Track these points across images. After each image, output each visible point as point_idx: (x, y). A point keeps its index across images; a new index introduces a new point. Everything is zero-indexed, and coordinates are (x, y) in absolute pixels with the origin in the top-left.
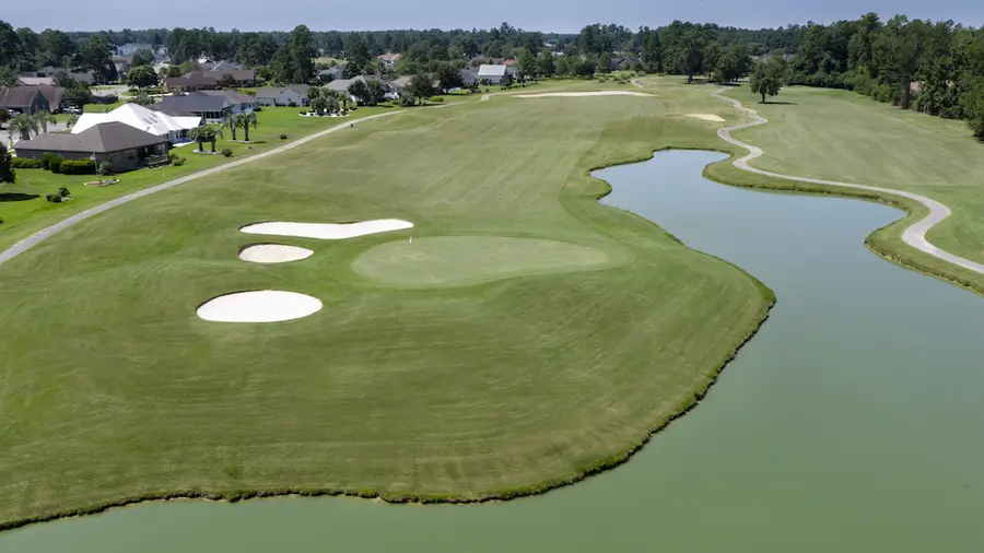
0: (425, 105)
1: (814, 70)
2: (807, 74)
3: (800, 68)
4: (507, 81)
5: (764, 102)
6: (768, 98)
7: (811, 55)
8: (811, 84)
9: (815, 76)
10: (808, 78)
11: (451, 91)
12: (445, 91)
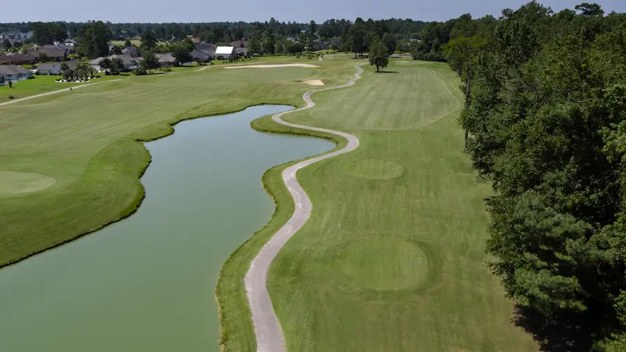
0: (153, 74)
1: (428, 51)
2: (424, 53)
3: (421, 49)
4: (234, 57)
5: (378, 72)
6: (381, 69)
7: (426, 41)
8: (426, 60)
9: (429, 54)
10: (425, 55)
11: (184, 64)
12: (180, 64)
